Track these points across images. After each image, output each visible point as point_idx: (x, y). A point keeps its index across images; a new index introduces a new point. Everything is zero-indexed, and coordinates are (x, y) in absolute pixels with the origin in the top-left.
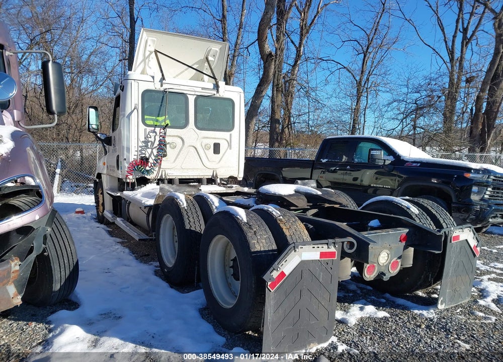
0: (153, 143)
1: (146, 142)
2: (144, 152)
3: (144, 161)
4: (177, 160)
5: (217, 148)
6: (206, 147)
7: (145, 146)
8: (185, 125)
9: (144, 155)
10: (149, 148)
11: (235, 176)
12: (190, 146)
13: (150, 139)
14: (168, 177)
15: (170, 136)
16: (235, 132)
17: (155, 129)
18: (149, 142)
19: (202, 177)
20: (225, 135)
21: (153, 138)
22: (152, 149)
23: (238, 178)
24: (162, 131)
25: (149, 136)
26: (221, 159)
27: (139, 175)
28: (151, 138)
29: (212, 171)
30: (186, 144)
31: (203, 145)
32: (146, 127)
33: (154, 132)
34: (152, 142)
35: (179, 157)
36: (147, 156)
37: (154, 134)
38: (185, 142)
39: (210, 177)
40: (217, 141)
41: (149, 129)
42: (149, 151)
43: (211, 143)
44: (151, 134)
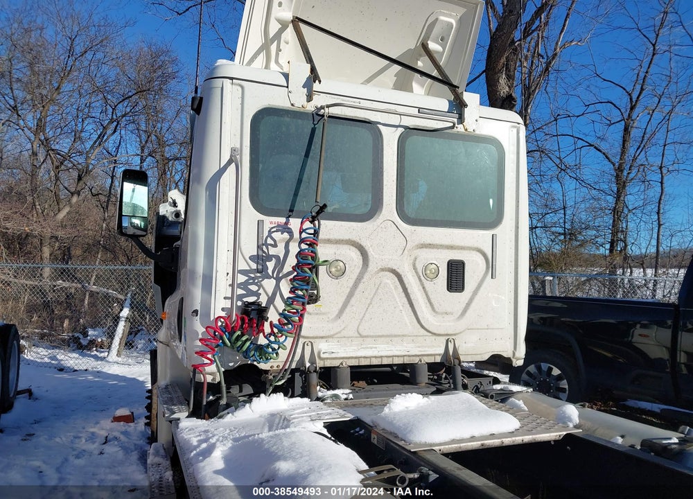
0: (280, 263)
1: (261, 259)
2: (254, 288)
3: (253, 315)
4: (347, 310)
5: (456, 276)
6: (427, 274)
7: (258, 271)
8: (371, 211)
9: (251, 299)
10: (269, 277)
11: (505, 355)
12: (382, 270)
13: (272, 251)
14: (320, 364)
15: (329, 241)
16: (505, 231)
17: (286, 223)
18: (269, 258)
19: (416, 360)
20: (480, 237)
21: (281, 246)
22: (278, 280)
23: (514, 360)
24: (307, 225)
25: (270, 241)
26: (468, 305)
27: (235, 361)
28: (275, 246)
29: (443, 340)
30: (372, 267)
31: (420, 267)
32: (262, 217)
33: (285, 228)
34: (277, 257)
35: (353, 301)
36: (263, 300)
37: (286, 236)
38: (371, 258)
39: (438, 359)
40: (456, 256)
41: (270, 222)
42: (269, 285)
43: (441, 259)
44: (277, 236)
